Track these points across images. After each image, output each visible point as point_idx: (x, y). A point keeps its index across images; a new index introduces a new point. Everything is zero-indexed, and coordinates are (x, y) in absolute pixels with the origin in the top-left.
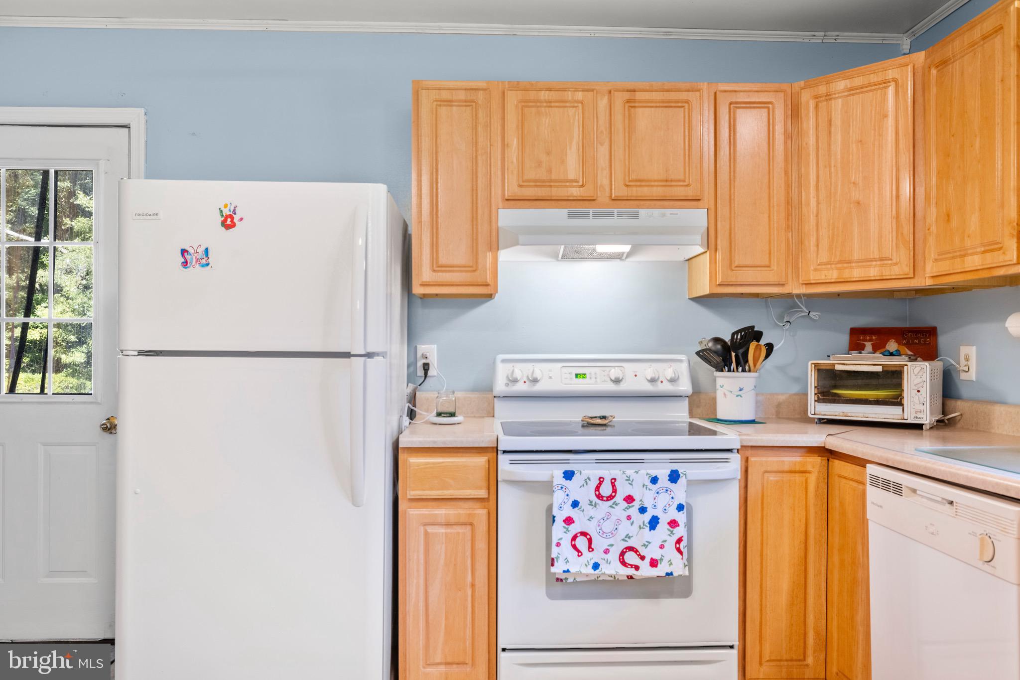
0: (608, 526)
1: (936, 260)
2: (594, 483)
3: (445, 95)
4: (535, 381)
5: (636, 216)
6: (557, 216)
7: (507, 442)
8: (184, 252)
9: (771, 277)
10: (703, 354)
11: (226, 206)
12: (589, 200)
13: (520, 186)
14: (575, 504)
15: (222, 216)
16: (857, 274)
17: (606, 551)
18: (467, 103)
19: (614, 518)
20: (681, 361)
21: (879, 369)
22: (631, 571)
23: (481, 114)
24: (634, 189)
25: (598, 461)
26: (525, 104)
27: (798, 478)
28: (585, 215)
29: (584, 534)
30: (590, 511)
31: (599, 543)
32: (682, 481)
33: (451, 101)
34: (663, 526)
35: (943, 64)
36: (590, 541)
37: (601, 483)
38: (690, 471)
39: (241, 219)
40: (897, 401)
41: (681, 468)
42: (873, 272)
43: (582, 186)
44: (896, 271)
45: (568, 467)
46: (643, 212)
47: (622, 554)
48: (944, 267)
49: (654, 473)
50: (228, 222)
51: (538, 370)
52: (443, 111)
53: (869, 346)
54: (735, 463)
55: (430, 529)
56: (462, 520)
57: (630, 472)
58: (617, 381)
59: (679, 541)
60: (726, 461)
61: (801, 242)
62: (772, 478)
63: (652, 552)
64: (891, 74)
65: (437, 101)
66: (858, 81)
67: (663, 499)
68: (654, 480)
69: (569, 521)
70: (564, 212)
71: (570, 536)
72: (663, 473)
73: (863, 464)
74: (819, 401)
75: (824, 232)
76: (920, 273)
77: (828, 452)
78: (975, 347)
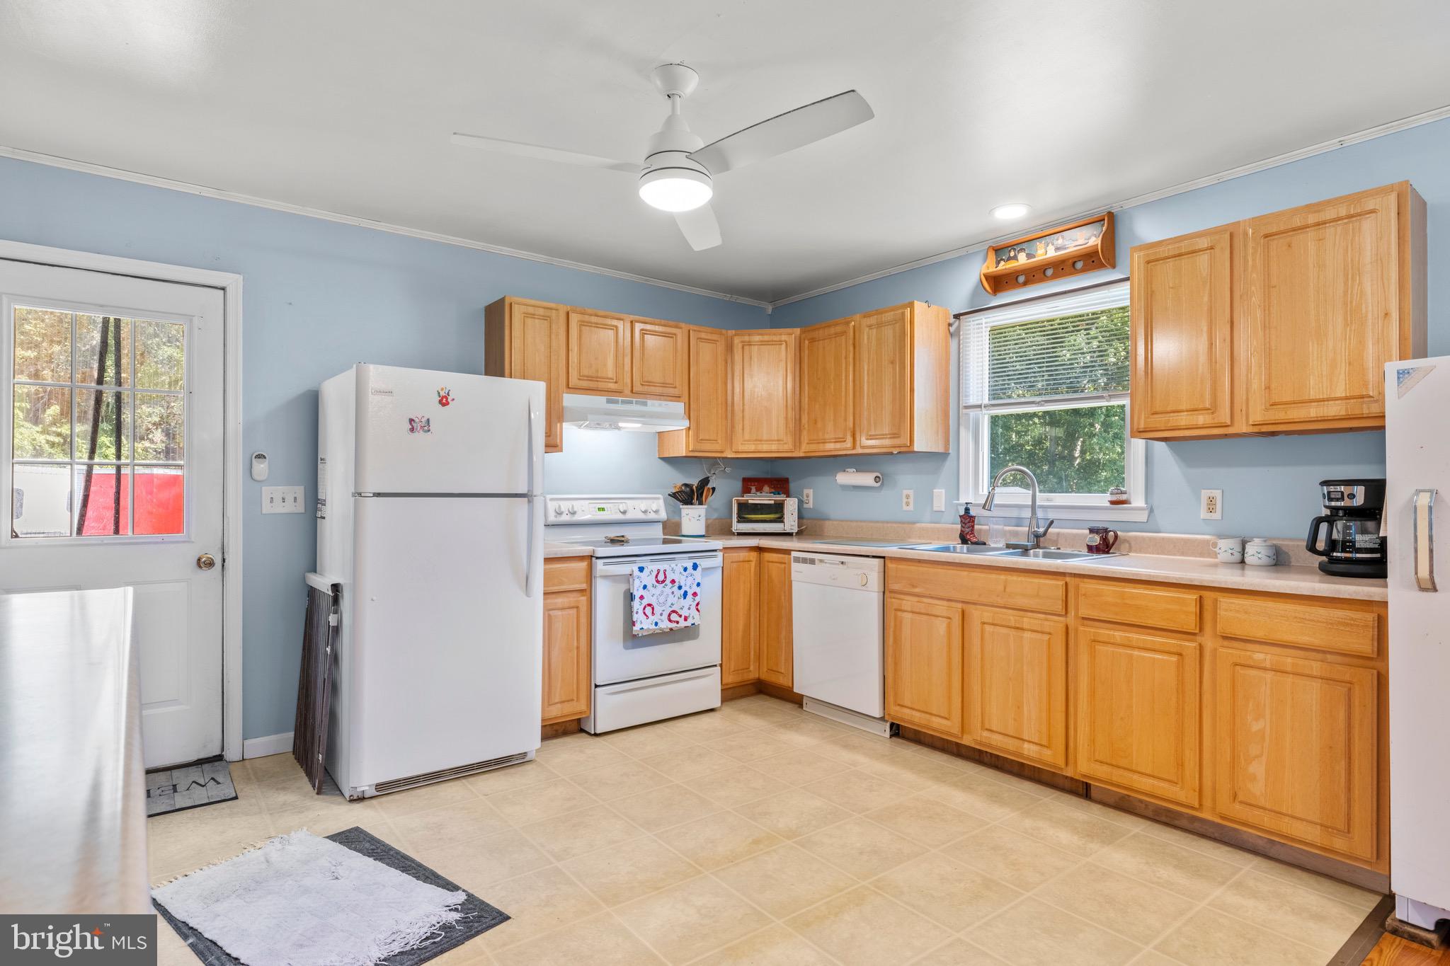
0: (662, 599)
1: (808, 443)
2: (655, 573)
3: (531, 310)
4: (574, 513)
5: (645, 404)
6: (599, 401)
7: (601, 552)
8: (411, 421)
9: (718, 447)
10: (674, 495)
11: (442, 389)
12: (619, 392)
13: (579, 379)
14: (645, 587)
15: (440, 396)
16: (765, 447)
17: (661, 615)
18: (544, 318)
19: (665, 594)
20: (658, 499)
21: (773, 502)
22: (675, 625)
23: (554, 326)
24: (646, 387)
25: (652, 561)
26: (582, 324)
27: (747, 565)
28: (616, 402)
29: (649, 605)
30: (653, 590)
31: (658, 610)
32: (699, 569)
33: (534, 315)
34: (690, 596)
35: (812, 340)
36: (653, 609)
37: (658, 573)
38: (703, 563)
39: (453, 400)
40: (780, 520)
41: (698, 561)
42: (774, 447)
43: (616, 382)
44: (786, 447)
45: (641, 565)
46: (649, 402)
47: (669, 615)
48: (813, 447)
49: (685, 566)
50: (444, 401)
51: (577, 506)
52: (529, 321)
53: (753, 489)
54: (720, 554)
55: (551, 612)
56: (572, 605)
57: (673, 565)
58: (624, 513)
59: (698, 604)
60: (715, 556)
61: (733, 427)
62: (735, 565)
63: (684, 613)
64: (784, 338)
65: (524, 313)
66: (766, 338)
67: (690, 579)
68: (685, 569)
69: (642, 597)
70: (603, 399)
71: (643, 606)
72: (689, 565)
73: (787, 552)
74: (738, 522)
75: (746, 422)
76: (798, 449)
77: (760, 550)
78: (814, 491)
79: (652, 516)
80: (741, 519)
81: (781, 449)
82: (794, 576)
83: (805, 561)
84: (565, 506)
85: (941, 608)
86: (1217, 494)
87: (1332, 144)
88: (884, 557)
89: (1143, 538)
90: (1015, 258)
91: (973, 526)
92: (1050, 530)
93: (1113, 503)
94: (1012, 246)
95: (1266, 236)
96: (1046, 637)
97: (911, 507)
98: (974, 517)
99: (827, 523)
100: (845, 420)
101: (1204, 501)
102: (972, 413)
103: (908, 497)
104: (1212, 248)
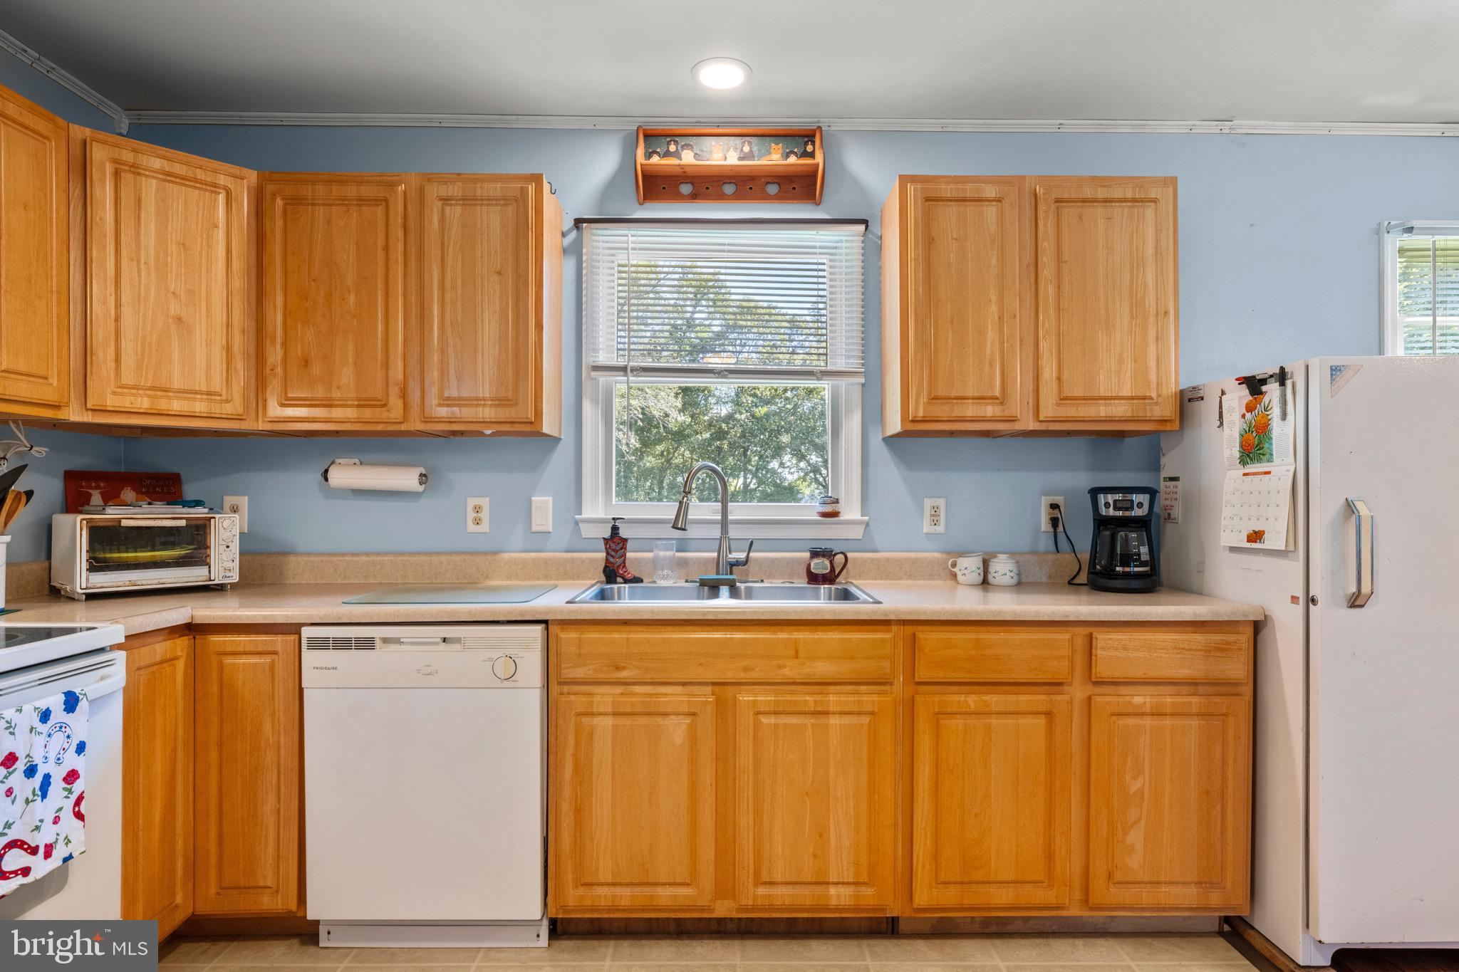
1: (281, 405)
9: (46, 394)
16: (177, 406)
21: (183, 523)
22: (18, 881)
32: (82, 706)
34: (56, 787)
38: (88, 686)
40: (199, 560)
41: (74, 685)
42: (200, 407)
44: (228, 409)
49: (44, 704)
53: (96, 496)
54: (123, 657)
57: (9, 714)
59: (78, 801)
60: (107, 664)
61: (88, 353)
62: (149, 675)
63: (45, 835)
64: (222, 180)
68: (45, 716)
72: (54, 701)
73: (293, 629)
74: (92, 569)
75: (126, 345)
76: (253, 415)
77: (191, 629)
78: (246, 497)
80: (97, 565)
81: (217, 410)
83: (343, 644)
86: (941, 503)
87: (1049, 124)
88: (546, 622)
89: (864, 561)
90: (677, 155)
91: (624, 555)
92: (751, 554)
93: (825, 515)
94: (672, 136)
95: (1058, 201)
96: (865, 720)
97: (485, 527)
98: (625, 540)
99: (292, 559)
100: (386, 366)
101: (927, 512)
102: (603, 378)
103: (477, 509)
104: (999, 200)
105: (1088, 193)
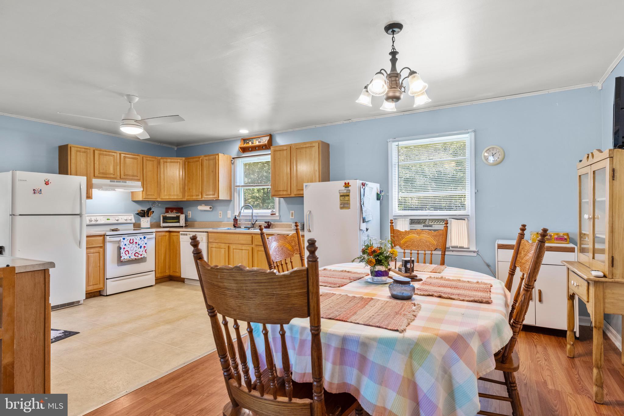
0: (132, 249)
1: (187, 196)
2: (129, 240)
3: (79, 149)
4: (97, 221)
5: (126, 182)
6: (107, 181)
7: (108, 233)
8: (34, 190)
9: (154, 197)
10: (138, 214)
11: (46, 179)
12: (115, 178)
13: (99, 174)
14: (125, 245)
15: (45, 182)
16: (172, 197)
17: (132, 254)
18: (85, 152)
19: (133, 247)
20: (132, 215)
21: (176, 216)
22: (137, 257)
23: (88, 155)
24: (126, 177)
25: (128, 236)
26: (100, 154)
27: (165, 237)
28: (114, 182)
29: (127, 251)
30: (128, 246)
31: (130, 252)
32: (146, 238)
33: (80, 151)
34: (142, 248)
35: (188, 162)
36: (128, 252)
37: (130, 240)
38: (148, 237)
39: (50, 183)
40: (179, 222)
41: (146, 236)
42: (175, 197)
43: (114, 175)
44: (180, 197)
45: (124, 237)
46: (127, 182)
47: (135, 254)
48: (189, 197)
49: (141, 237)
50: (47, 183)
51: (98, 218)
52: (78, 153)
53: (170, 211)
54: (154, 234)
55: (89, 254)
56: (97, 252)
57: (136, 237)
58: (118, 220)
59: (146, 250)
60: (152, 234)
61: (160, 190)
62: (160, 237)
63: (141, 253)
64: (179, 160)
65: (76, 150)
66: (172, 160)
67: (143, 242)
68: (141, 239)
69: (124, 248)
70: (109, 181)
71: (124, 251)
72: (142, 237)
73: (179, 232)
74: (163, 223)
75: (165, 189)
76: (184, 198)
77: (170, 232)
78: (191, 212)
79: (129, 221)
80: (164, 222)
81: (178, 198)
82: (181, 240)
83: (184, 235)
84: (93, 218)
85: (223, 245)
86: (293, 212)
87: (313, 127)
88: (208, 232)
89: (278, 224)
90: (248, 143)
91: (237, 222)
92: (256, 222)
93: (271, 214)
94: (248, 139)
95: (297, 148)
96: (248, 251)
97: (221, 217)
98: (237, 219)
99: (195, 222)
100: (199, 189)
101: (291, 214)
102: (238, 188)
103: (220, 214)
104: (287, 150)
105: (302, 146)
